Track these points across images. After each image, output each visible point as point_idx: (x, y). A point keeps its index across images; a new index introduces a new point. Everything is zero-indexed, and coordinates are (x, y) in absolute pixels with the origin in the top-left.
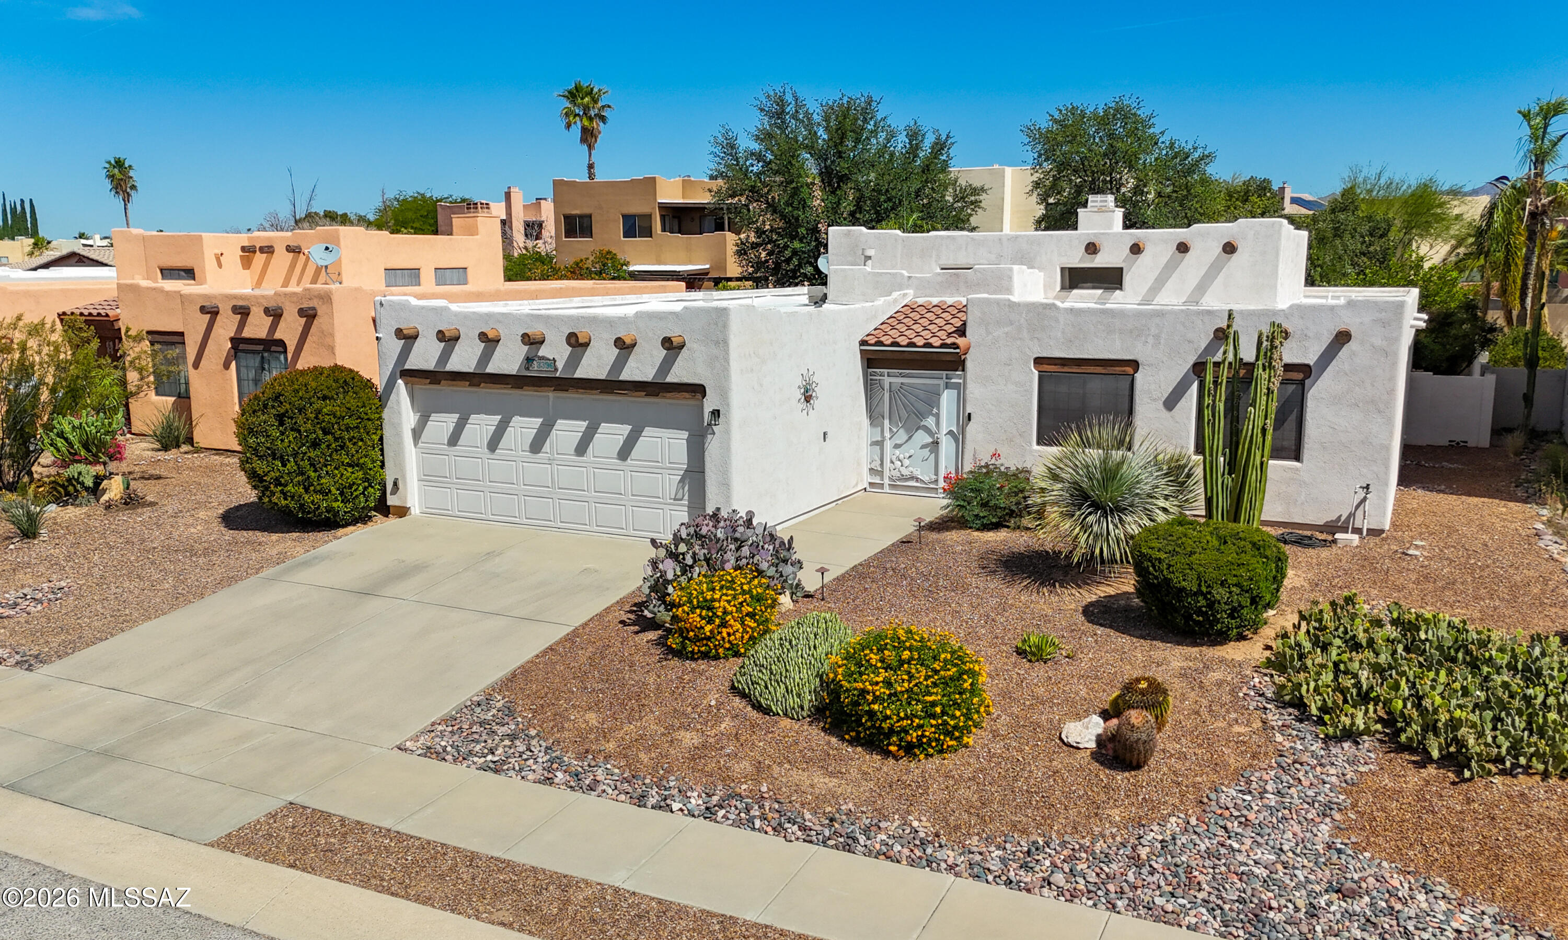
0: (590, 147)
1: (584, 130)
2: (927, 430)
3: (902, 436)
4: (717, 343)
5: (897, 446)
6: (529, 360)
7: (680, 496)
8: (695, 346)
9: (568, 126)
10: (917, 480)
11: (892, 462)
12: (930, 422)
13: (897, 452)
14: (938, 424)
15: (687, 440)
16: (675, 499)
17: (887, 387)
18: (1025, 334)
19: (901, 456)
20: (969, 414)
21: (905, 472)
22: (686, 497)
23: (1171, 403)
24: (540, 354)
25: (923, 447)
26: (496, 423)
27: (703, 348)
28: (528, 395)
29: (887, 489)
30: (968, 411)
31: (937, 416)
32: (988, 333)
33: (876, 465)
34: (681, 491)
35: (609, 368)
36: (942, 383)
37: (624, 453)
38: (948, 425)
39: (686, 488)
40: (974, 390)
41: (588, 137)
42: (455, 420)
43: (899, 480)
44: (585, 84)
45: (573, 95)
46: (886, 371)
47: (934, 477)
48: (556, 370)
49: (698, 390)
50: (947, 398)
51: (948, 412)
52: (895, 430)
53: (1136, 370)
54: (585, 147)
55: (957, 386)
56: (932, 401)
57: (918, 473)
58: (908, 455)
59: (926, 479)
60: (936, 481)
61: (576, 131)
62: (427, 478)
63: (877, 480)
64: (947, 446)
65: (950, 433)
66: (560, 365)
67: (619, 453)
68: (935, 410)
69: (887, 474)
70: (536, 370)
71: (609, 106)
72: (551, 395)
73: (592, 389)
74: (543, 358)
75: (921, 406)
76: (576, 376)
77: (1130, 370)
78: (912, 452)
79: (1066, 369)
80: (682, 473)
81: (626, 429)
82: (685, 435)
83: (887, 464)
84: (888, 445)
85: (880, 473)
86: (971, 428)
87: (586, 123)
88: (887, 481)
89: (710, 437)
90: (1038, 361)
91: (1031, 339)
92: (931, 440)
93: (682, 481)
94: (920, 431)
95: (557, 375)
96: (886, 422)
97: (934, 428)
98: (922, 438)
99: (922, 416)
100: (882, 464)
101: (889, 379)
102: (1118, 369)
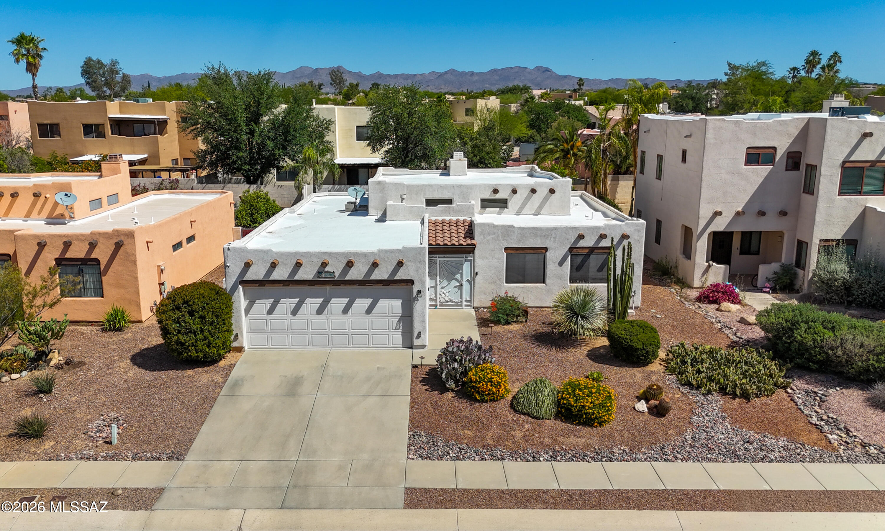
0: (34, 75)
1: (29, 64)
2: (457, 280)
3: (445, 282)
4: (420, 262)
5: (443, 288)
6: (319, 273)
7: (398, 327)
8: (409, 263)
9: (17, 61)
10: (452, 302)
11: (440, 295)
12: (458, 276)
13: (443, 290)
14: (462, 277)
15: (402, 303)
16: (395, 329)
17: (438, 262)
18: (500, 238)
19: (445, 292)
20: (477, 273)
21: (447, 299)
22: (401, 328)
23: (561, 264)
24: (326, 269)
25: (455, 287)
26: (296, 302)
27: (413, 264)
28: (317, 288)
29: (438, 307)
30: (476, 271)
31: (462, 274)
32: (485, 238)
33: (433, 297)
34: (398, 326)
35: (364, 275)
36: (463, 259)
37: (369, 311)
38: (467, 277)
39: (401, 324)
40: (479, 262)
41: (32, 68)
42: (272, 302)
43: (444, 302)
44: (27, 34)
45: (20, 41)
46: (437, 255)
47: (460, 300)
48: (335, 277)
49: (411, 282)
50: (466, 267)
51: (466, 272)
52: (442, 281)
53: (547, 251)
54: (30, 75)
55: (470, 261)
56: (459, 268)
57: (452, 299)
58: (448, 291)
59: (457, 301)
60: (461, 302)
61: (23, 64)
62: (252, 331)
63: (433, 303)
64: (466, 287)
65: (468, 281)
66: (337, 274)
67: (366, 311)
68: (460, 271)
69: (438, 300)
70: (323, 277)
71: (45, 49)
72: (328, 288)
73: (354, 284)
74: (327, 272)
75: (454, 270)
76: (346, 279)
77: (544, 251)
78: (450, 290)
79: (518, 252)
80: (399, 318)
81: (370, 301)
82: (401, 301)
83: (438, 296)
84: (439, 288)
85: (435, 300)
86: (478, 278)
87: (30, 59)
88: (438, 304)
89: (416, 302)
90: (506, 249)
91: (503, 240)
92: (458, 284)
93: (399, 321)
94: (454, 281)
95: (336, 279)
96: (438, 277)
97: (460, 279)
98: (455, 283)
99: (454, 274)
100: (436, 297)
101: (439, 259)
102: (539, 251)
